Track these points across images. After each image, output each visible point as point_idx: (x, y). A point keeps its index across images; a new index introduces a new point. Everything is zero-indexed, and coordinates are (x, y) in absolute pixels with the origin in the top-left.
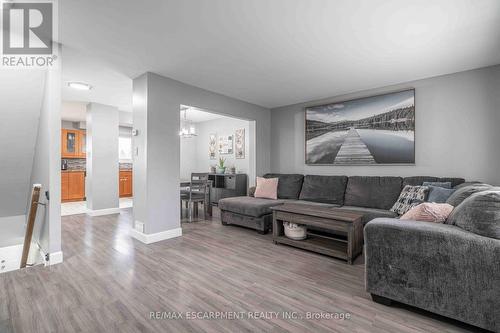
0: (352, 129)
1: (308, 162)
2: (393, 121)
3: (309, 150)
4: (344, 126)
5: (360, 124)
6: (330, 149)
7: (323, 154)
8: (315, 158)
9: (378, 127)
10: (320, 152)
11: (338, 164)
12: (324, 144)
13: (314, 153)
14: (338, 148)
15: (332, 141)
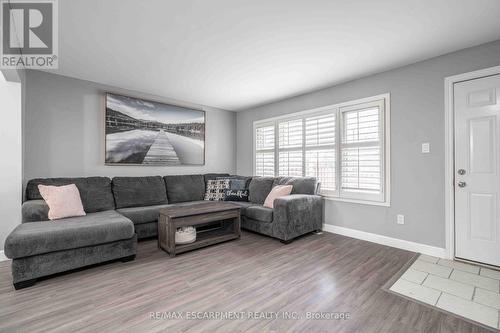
0: (162, 131)
1: (109, 161)
2: (193, 131)
3: (110, 146)
4: (155, 126)
5: (170, 128)
6: (138, 148)
7: (130, 153)
8: (119, 157)
9: (182, 133)
10: (127, 150)
11: (147, 164)
12: (131, 142)
13: (118, 150)
14: (148, 148)
15: (141, 140)
